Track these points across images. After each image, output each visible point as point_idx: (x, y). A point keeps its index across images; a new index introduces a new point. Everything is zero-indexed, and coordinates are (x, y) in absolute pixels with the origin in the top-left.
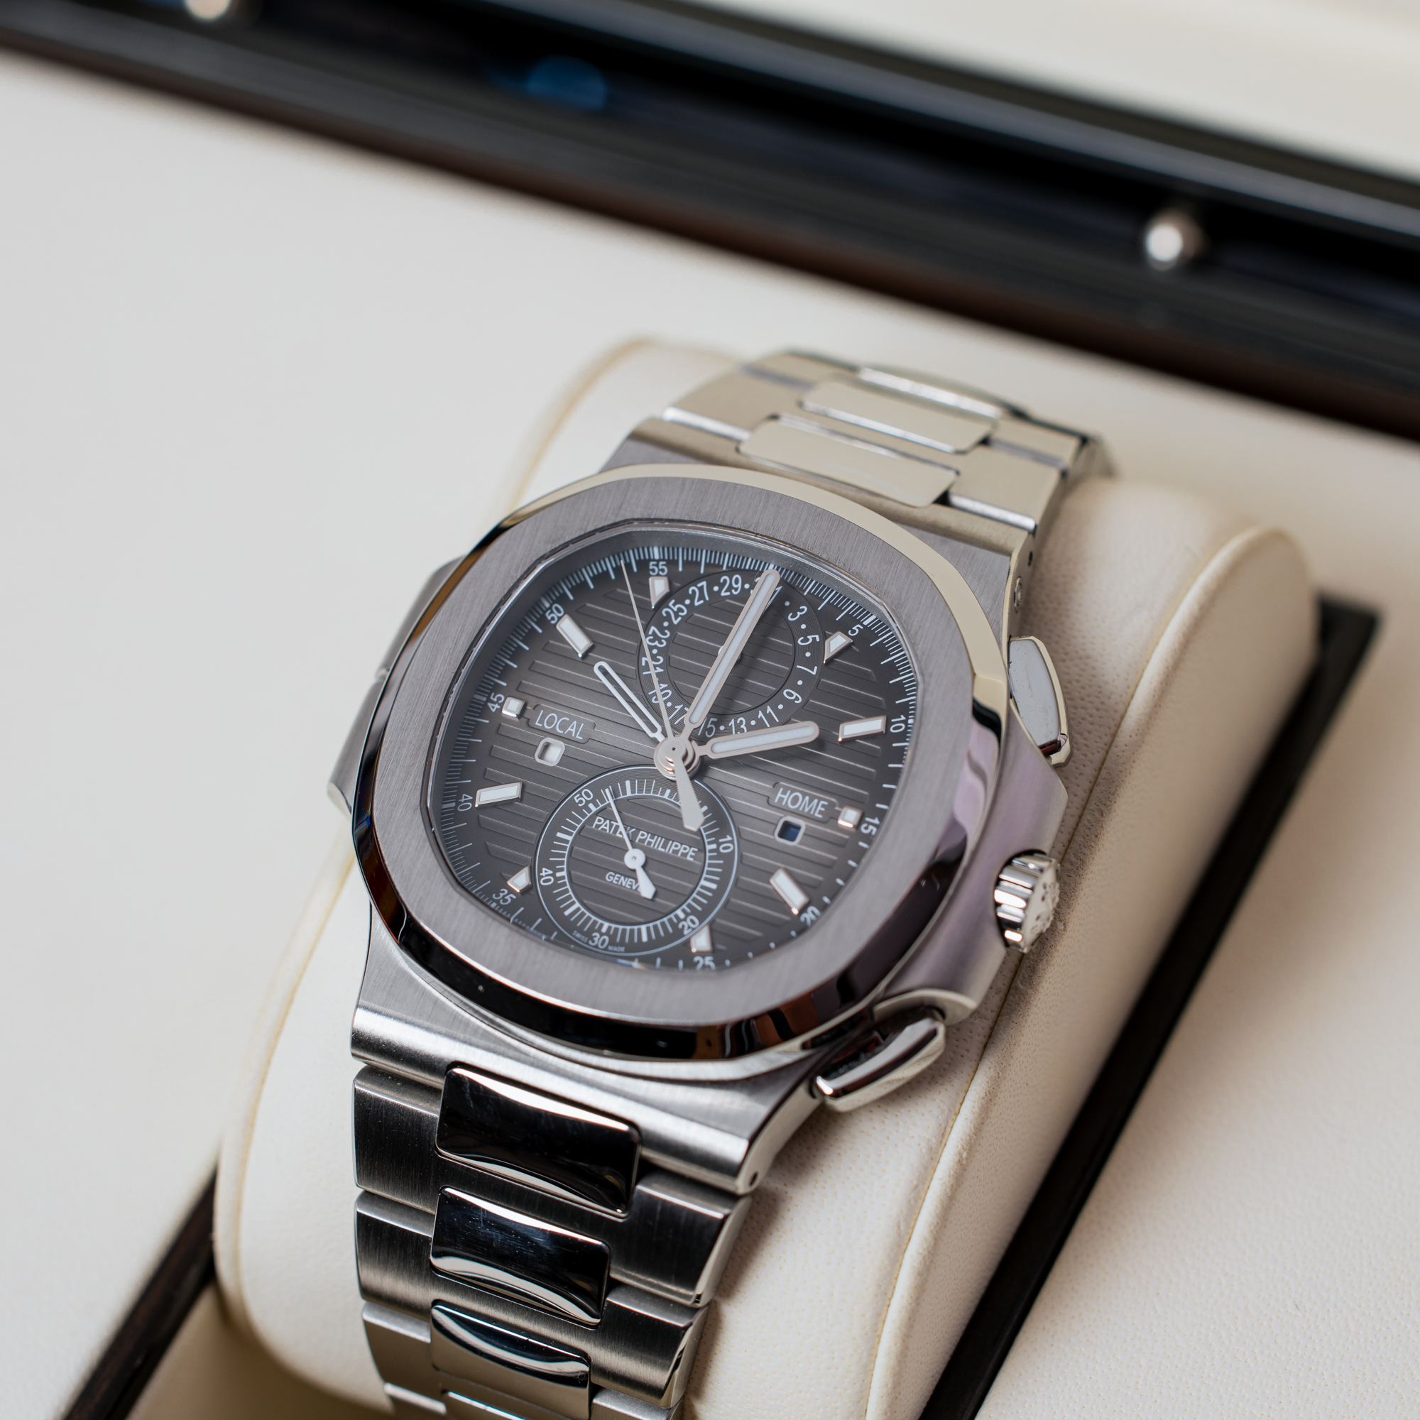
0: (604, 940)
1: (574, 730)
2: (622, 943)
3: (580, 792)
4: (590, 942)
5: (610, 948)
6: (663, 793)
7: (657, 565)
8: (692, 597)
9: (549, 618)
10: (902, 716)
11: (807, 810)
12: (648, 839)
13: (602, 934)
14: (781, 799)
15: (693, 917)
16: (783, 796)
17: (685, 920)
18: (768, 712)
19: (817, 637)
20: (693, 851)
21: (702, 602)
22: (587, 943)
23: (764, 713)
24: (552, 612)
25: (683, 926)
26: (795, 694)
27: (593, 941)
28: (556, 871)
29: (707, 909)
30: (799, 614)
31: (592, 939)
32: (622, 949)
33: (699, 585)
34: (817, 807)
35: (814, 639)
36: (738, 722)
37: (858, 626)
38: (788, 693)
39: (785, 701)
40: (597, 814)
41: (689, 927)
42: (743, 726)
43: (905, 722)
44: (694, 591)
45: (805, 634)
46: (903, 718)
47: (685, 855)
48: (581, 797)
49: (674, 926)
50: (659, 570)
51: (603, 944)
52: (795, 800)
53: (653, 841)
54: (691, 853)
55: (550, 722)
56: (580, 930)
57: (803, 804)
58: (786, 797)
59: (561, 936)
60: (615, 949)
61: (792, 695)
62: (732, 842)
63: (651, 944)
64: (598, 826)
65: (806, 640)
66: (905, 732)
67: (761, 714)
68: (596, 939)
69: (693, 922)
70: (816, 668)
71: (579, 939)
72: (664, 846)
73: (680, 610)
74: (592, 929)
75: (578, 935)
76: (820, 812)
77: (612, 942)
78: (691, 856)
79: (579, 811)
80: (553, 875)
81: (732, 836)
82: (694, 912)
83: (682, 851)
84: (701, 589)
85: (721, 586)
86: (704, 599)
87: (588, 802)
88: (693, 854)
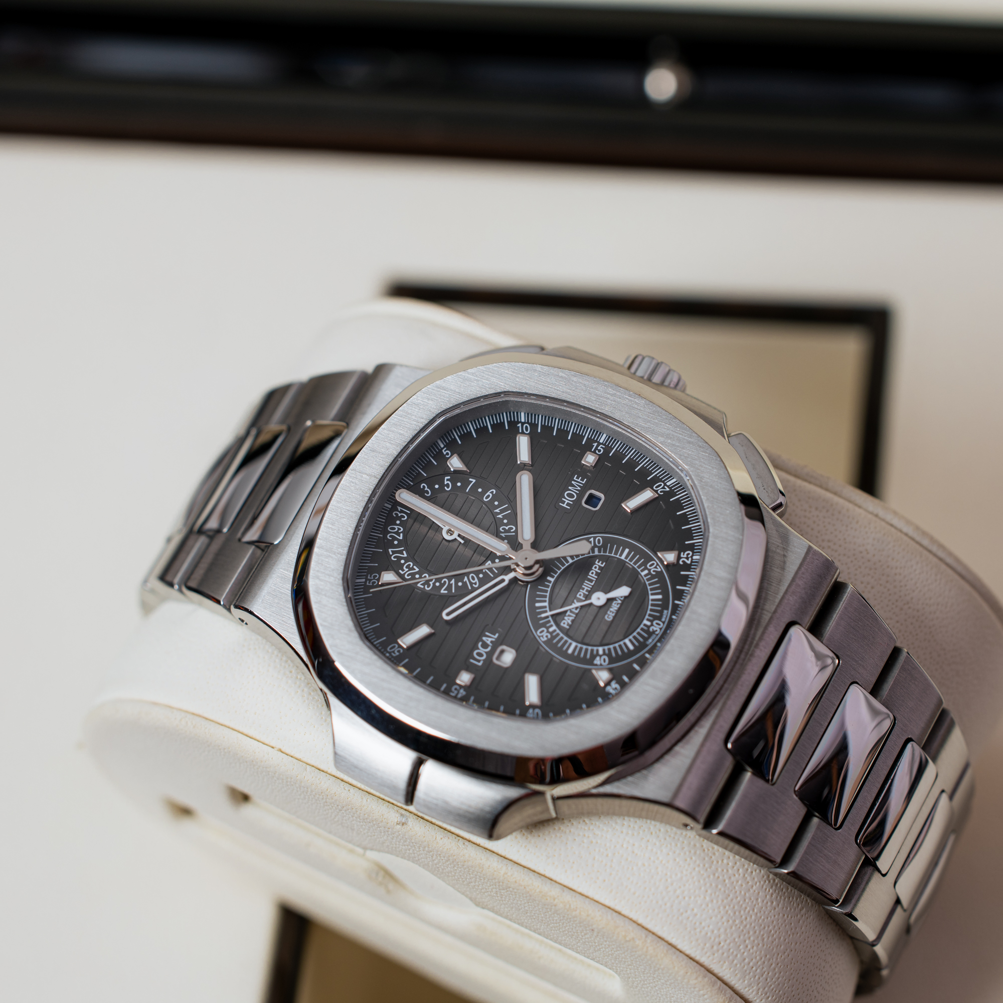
0: (657, 624)
1: (490, 639)
2: (661, 612)
3: (539, 637)
4: (657, 633)
5: (663, 620)
6: (550, 582)
7: (370, 580)
8: (399, 558)
9: (397, 654)
10: (518, 425)
11: (579, 488)
12: (584, 591)
13: (652, 625)
14: (568, 504)
15: (648, 566)
16: (566, 503)
17: (649, 570)
18: (499, 511)
19: (446, 478)
20: (598, 562)
21: (404, 552)
22: (657, 635)
23: (499, 514)
24: (394, 652)
25: (654, 571)
26: (488, 493)
27: (656, 631)
28: (598, 654)
29: (643, 555)
30: (426, 489)
31: (654, 632)
32: (665, 612)
33: (391, 553)
34: (578, 482)
35: (447, 480)
36: (503, 531)
37: (443, 451)
38: (486, 498)
39: (493, 500)
40: (558, 625)
41: (656, 567)
42: (507, 528)
43: (523, 424)
44: (394, 557)
45: (442, 485)
46: (520, 425)
47: (600, 568)
48: (542, 635)
49: (653, 577)
50: (374, 579)
51: (659, 625)
52: (570, 496)
53: (586, 588)
54: (600, 564)
55: (480, 655)
56: (646, 639)
57: (573, 490)
58: (567, 501)
59: (650, 652)
60: (664, 616)
61: (489, 496)
62: (595, 538)
63: (665, 593)
64: (568, 624)
65: (448, 486)
66: (531, 424)
67: (500, 516)
68: (655, 629)
69: (651, 566)
70: (470, 479)
71: (653, 640)
72: (591, 581)
73: (408, 567)
74: (647, 632)
75: (650, 640)
76: (582, 480)
77: (659, 618)
78: (602, 564)
79: (553, 638)
80: (601, 656)
81: (591, 538)
82: (644, 564)
83: (597, 570)
84: (394, 552)
85: (394, 539)
86: (403, 550)
87: (548, 632)
88: (601, 562)
